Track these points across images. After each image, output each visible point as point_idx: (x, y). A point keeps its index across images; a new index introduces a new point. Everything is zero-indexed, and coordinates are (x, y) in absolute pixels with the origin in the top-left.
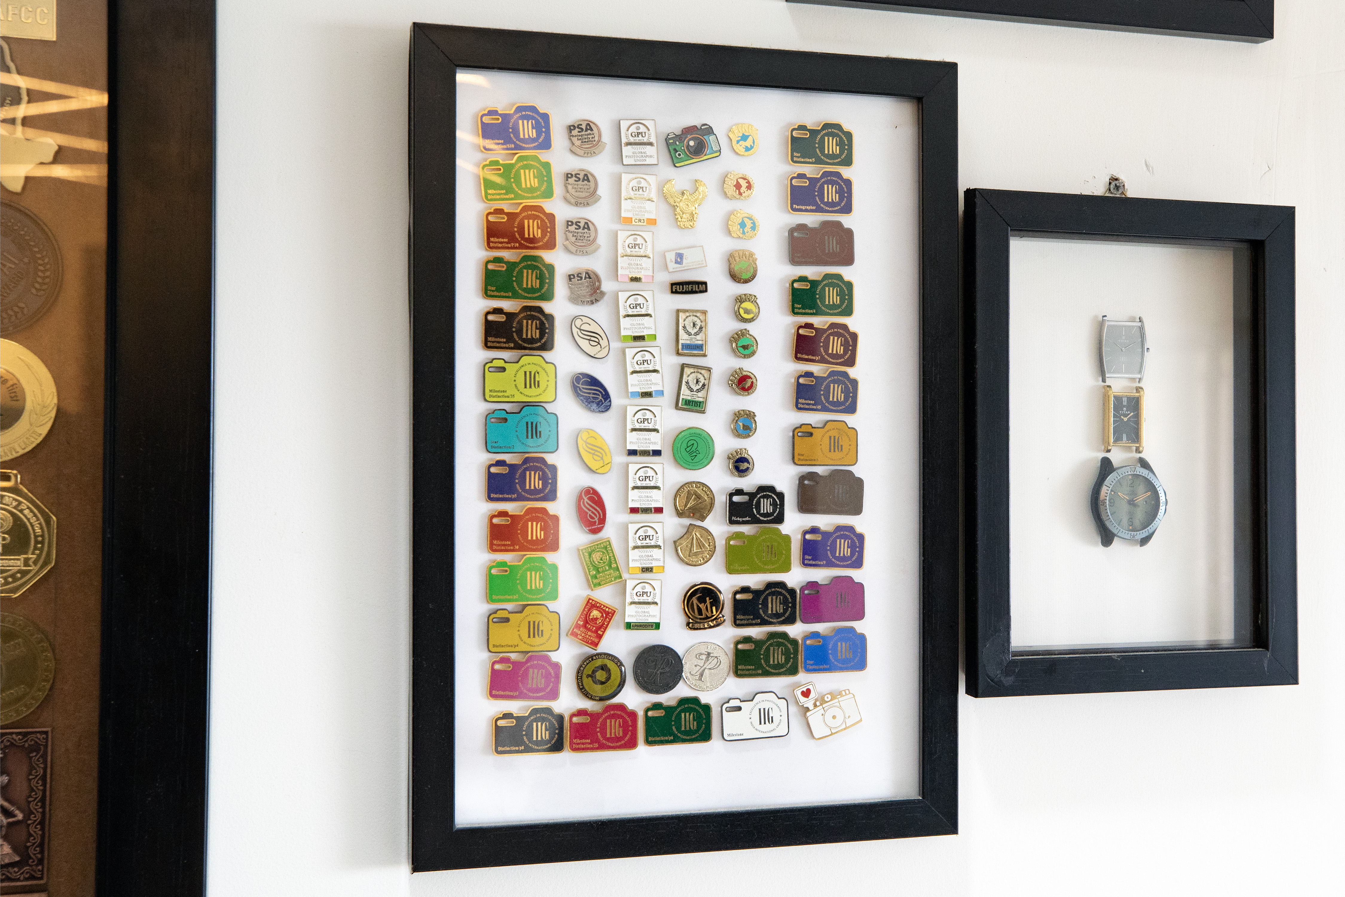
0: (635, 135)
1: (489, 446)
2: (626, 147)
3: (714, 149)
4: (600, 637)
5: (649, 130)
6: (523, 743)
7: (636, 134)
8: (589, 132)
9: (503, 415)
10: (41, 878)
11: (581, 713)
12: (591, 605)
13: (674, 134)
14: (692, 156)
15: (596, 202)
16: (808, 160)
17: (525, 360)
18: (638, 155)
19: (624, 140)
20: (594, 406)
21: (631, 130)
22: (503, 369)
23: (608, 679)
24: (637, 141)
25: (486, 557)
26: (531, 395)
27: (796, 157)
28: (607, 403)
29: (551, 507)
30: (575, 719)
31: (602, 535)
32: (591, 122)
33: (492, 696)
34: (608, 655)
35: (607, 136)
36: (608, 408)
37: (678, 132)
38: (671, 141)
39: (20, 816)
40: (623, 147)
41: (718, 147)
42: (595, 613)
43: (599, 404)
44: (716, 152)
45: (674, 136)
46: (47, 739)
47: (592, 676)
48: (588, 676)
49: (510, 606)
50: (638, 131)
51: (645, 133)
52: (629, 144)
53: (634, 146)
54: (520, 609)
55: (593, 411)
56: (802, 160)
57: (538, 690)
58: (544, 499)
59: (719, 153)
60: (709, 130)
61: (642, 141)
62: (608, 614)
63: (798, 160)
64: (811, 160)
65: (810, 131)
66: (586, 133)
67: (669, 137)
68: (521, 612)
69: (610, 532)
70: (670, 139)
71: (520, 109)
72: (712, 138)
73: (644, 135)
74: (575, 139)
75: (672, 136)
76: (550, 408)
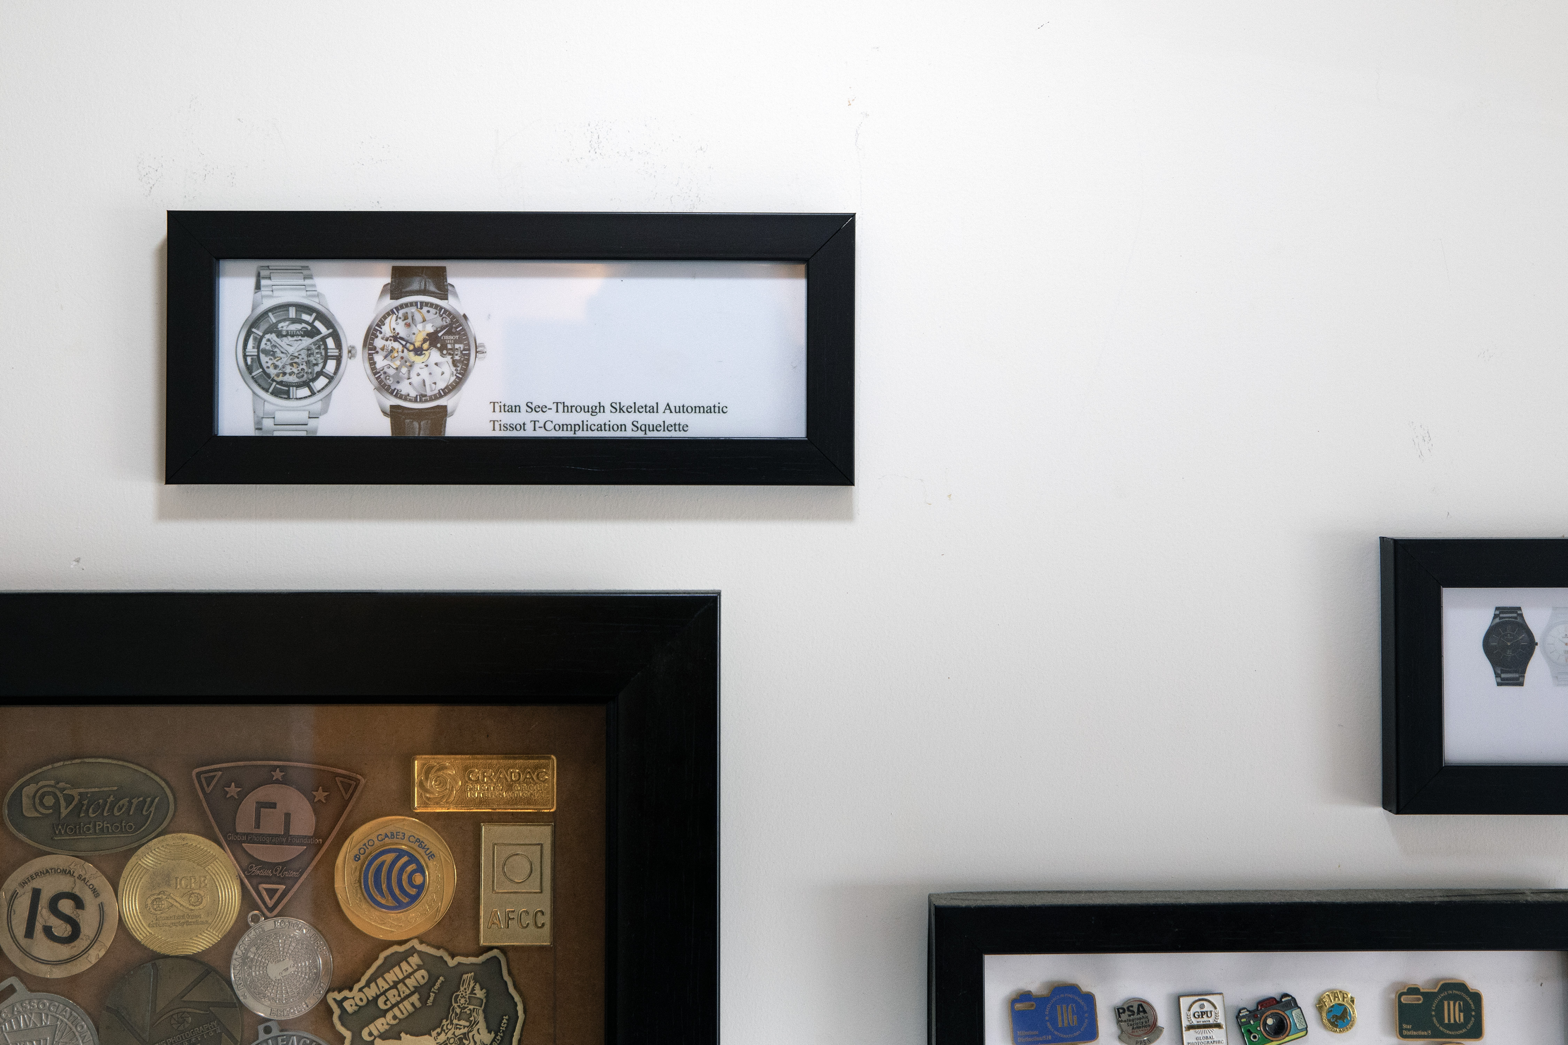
0: (1199, 1016)
2: (1188, 1032)
3: (1299, 1027)
5: (1215, 1008)
7: (1200, 1014)
8: (1142, 1014)
13: (1248, 1011)
14: (1271, 1039)
16: (1423, 1033)
18: (1203, 1041)
19: (1185, 1023)
21: (1193, 1010)
24: (1202, 1023)
27: (1406, 1029)
32: (1144, 1002)
35: (1163, 1019)
37: (1252, 1007)
38: (1243, 1020)
40: (1184, 1032)
41: (1304, 1024)
44: (1301, 1030)
45: (1247, 1013)
50: (1202, 1010)
51: (1211, 1012)
52: (1191, 1027)
53: (1197, 1030)
56: (1415, 1033)
59: (1305, 1032)
60: (1290, 1003)
61: (1208, 1023)
63: (1409, 1033)
64: (1426, 1033)
65: (1423, 994)
66: (1139, 1016)
67: (1241, 1015)
70: (1244, 1017)
72: (1295, 1013)
73: (1209, 1015)
75: (1244, 1014)
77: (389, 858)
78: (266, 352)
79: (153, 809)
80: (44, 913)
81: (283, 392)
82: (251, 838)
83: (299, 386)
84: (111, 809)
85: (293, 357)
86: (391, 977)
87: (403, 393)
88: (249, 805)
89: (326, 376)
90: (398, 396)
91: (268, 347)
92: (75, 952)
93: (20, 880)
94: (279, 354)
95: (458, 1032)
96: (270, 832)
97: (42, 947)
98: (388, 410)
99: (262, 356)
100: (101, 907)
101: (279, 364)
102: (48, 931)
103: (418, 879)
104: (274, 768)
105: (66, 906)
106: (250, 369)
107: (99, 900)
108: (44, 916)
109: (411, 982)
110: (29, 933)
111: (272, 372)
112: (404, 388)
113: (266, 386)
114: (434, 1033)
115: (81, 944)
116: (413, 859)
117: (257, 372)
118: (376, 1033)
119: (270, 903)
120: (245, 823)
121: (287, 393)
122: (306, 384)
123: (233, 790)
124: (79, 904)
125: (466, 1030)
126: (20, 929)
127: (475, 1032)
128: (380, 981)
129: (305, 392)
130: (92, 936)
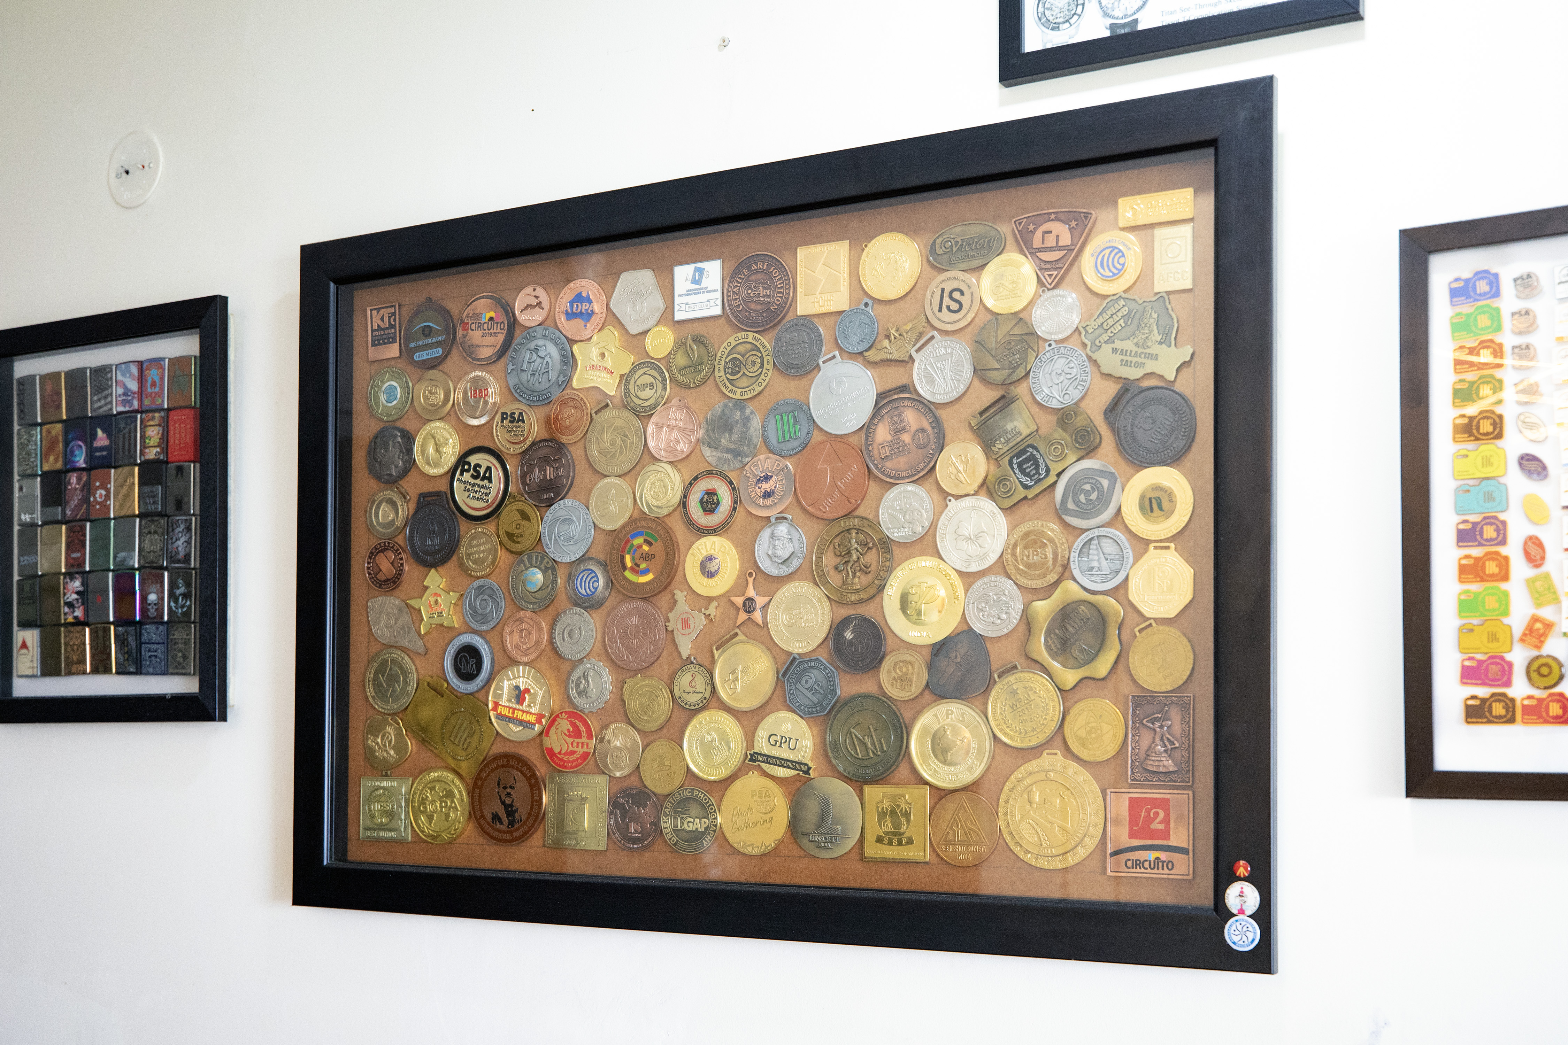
1: (1459, 511)
2: (1557, 287)
4: (1542, 642)
6: (1486, 717)
8: (1530, 280)
9: (1467, 488)
10: (1189, 782)
11: (1530, 697)
12: (1535, 619)
15: (1534, 330)
17: (1483, 447)
19: (1557, 281)
20: (1535, 476)
21: (1561, 275)
22: (1466, 456)
23: (1550, 673)
25: (1458, 587)
26: (1488, 472)
28: (1545, 473)
29: (1504, 551)
30: (1526, 702)
31: (1543, 569)
32: (1531, 273)
33: (1463, 683)
34: (1549, 656)
35: (1544, 281)
36: (1546, 477)
39: (1177, 745)
40: (1555, 288)
42: (1538, 625)
43: (1539, 474)
46: (1190, 700)
47: (1538, 671)
48: (1535, 671)
49: (1475, 621)
52: (1559, 285)
53: (1564, 284)
54: (1481, 623)
55: (1534, 480)
57: (1495, 680)
58: (1498, 544)
62: (1549, 626)
66: (1528, 281)
68: (1482, 625)
69: (1549, 566)
71: (1477, 273)
74: (1518, 287)
76: (1502, 480)
77: (1108, 251)
78: (1048, 9)
79: (995, 243)
80: (946, 299)
81: (1056, 28)
82: (1040, 250)
83: (1064, 23)
84: (976, 245)
85: (1061, 8)
86: (1109, 313)
87: (1116, 16)
88: (1039, 234)
89: (1077, 15)
90: (1114, 18)
91: (1049, 6)
92: (961, 316)
93: (935, 285)
94: (1054, 8)
95: (1143, 337)
96: (1050, 246)
97: (945, 315)
98: (1108, 26)
99: (1046, 11)
100: (972, 293)
101: (1054, 13)
102: (948, 307)
103: (1122, 261)
104: (1051, 213)
105: (956, 295)
106: (1040, 19)
107: (970, 291)
108: (947, 301)
109: (1120, 314)
110: (940, 310)
111: (1051, 18)
112: (1116, 13)
113: (1048, 26)
114: (1131, 338)
115: (963, 312)
116: (1120, 251)
117: (1044, 20)
118: (1102, 341)
119: (1050, 281)
120: (1037, 242)
121: (1058, 27)
122: (1067, 21)
123: (1031, 227)
124: (962, 293)
125: (1147, 335)
126: (936, 308)
127: (1152, 335)
128: (1104, 315)
129: (1067, 25)
130: (968, 308)
